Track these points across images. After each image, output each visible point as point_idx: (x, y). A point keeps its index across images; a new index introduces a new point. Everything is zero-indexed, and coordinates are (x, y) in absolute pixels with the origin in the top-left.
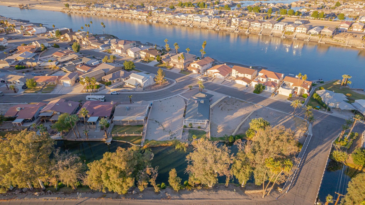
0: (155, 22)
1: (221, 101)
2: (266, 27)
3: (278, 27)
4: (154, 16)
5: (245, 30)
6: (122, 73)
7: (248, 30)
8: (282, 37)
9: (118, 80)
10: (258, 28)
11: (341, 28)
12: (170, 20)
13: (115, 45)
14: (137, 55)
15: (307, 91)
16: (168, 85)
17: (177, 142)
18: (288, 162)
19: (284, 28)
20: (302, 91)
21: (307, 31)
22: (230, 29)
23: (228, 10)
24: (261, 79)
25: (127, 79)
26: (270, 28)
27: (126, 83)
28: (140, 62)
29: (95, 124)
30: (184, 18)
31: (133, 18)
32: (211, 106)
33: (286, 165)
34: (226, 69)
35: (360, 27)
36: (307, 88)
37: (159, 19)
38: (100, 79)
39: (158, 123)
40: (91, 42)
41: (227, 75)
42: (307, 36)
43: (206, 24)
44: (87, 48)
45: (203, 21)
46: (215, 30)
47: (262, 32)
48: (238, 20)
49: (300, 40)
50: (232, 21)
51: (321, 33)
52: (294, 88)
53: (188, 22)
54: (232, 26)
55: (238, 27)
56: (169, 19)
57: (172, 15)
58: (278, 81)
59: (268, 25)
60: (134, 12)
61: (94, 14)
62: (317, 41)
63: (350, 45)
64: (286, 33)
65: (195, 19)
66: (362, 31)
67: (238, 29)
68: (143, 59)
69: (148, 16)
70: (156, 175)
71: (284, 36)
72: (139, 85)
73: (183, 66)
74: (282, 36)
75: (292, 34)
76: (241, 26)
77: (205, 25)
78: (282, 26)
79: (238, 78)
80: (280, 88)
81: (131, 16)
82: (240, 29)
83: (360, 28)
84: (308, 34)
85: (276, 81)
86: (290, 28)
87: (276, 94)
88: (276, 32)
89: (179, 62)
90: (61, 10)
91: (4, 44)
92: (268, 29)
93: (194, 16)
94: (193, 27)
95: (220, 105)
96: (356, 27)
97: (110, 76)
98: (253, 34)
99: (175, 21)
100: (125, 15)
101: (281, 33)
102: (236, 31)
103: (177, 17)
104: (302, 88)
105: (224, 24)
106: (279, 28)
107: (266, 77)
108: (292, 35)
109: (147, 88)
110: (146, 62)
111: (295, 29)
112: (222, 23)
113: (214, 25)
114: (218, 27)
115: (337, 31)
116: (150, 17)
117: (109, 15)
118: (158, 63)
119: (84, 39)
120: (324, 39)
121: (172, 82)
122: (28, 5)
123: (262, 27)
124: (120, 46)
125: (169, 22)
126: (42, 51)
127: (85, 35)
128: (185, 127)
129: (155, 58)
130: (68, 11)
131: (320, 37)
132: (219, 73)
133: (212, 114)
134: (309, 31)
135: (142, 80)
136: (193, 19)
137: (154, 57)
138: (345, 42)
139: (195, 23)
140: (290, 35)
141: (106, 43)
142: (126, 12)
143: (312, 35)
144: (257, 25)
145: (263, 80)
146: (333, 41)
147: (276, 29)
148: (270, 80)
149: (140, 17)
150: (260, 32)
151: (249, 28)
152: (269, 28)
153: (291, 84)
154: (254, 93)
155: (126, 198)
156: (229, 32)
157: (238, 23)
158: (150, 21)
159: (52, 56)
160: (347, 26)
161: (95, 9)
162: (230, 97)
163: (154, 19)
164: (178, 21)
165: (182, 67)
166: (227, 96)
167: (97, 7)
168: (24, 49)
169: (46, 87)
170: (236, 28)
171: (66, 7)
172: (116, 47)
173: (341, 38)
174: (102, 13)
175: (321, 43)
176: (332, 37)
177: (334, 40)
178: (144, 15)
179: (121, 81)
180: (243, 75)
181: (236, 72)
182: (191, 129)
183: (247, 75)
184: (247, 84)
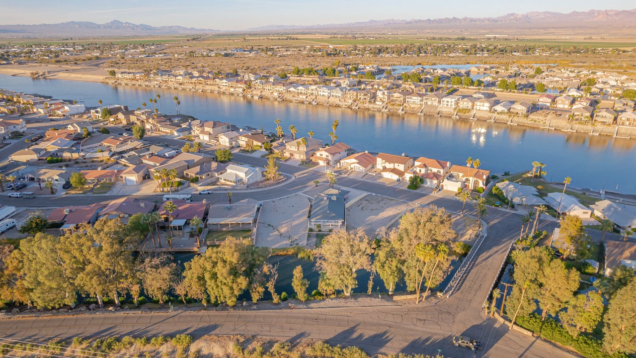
0: (256, 98)
1: (361, 199)
2: (429, 103)
3: (448, 102)
4: (255, 89)
5: (398, 107)
6: (214, 165)
7: (402, 107)
8: (454, 117)
9: (208, 175)
10: (418, 104)
11: (540, 103)
12: (280, 95)
13: (199, 128)
14: (234, 143)
15: (483, 182)
16: (283, 182)
17: (300, 249)
18: (443, 246)
19: (457, 103)
20: (476, 183)
21: (491, 108)
22: (375, 106)
23: (371, 79)
24: (418, 170)
25: (222, 173)
26: (436, 103)
27: (221, 179)
28: (239, 152)
29: (181, 229)
30: (303, 92)
31: (221, 91)
32: (347, 205)
33: (439, 251)
34: (368, 158)
35: (567, 102)
36: (482, 179)
37: (263, 93)
38: (181, 174)
39: (272, 226)
40: (159, 125)
41: (370, 166)
42: (491, 114)
43: (338, 99)
44: (153, 135)
45: (333, 96)
46: (351, 109)
47: (424, 111)
48: (386, 94)
49: (481, 121)
50: (377, 94)
51: (511, 110)
52: (464, 179)
53: (309, 98)
54: (377, 103)
55: (387, 104)
56: (280, 93)
57: (284, 86)
58: (442, 171)
59: (432, 101)
60: (223, 82)
61: (157, 86)
62: (506, 122)
63: (552, 127)
64: (459, 111)
65: (319, 93)
66: (570, 107)
67: (387, 107)
68: (243, 148)
69: (245, 88)
70: (276, 277)
71: (457, 115)
72: (239, 181)
73: (305, 156)
74: (453, 115)
75: (468, 112)
76: (391, 101)
77: (337, 101)
78: (453, 100)
79: (385, 169)
80: (446, 180)
81: (217, 89)
82: (390, 107)
83: (567, 104)
84: (492, 112)
85: (440, 172)
86: (465, 103)
87: (440, 190)
88: (444, 110)
89: (298, 150)
90: (102, 81)
91: (21, 128)
92: (432, 106)
93: (318, 88)
94: (318, 104)
95: (359, 204)
96: (560, 102)
97: (197, 169)
98: (410, 113)
99: (288, 96)
100: (208, 88)
101: (452, 111)
102: (383, 110)
103: (292, 89)
104: (476, 179)
105: (366, 99)
106: (449, 104)
107: (425, 166)
108: (469, 114)
109: (252, 185)
110: (248, 151)
111: (473, 106)
112: (362, 97)
113: (350, 101)
114: (356, 104)
115: (534, 108)
116: (249, 90)
117: (181, 88)
118: (267, 152)
119: (148, 121)
120: (516, 119)
121: (289, 178)
122: (46, 73)
123: (423, 103)
124: (207, 129)
125: (279, 97)
126: (85, 138)
127: (150, 115)
128: (311, 230)
129: (261, 147)
130: (113, 81)
131: (510, 116)
132: (358, 163)
133: (349, 215)
134: (494, 107)
135: (246, 173)
136: (318, 92)
137: (260, 144)
138: (545, 123)
139: (321, 99)
140: (467, 114)
141: (185, 126)
142: (209, 83)
143: (498, 113)
144: (416, 99)
145: (420, 171)
146: (529, 122)
147: (445, 106)
148: (431, 171)
149: (232, 90)
150: (421, 110)
151: (403, 104)
152: (434, 104)
153: (461, 175)
154: (408, 190)
155: (235, 309)
156: (374, 111)
157: (386, 97)
158: (249, 96)
159: (100, 146)
160: (548, 101)
161: (159, 78)
162: (374, 194)
163: (254, 92)
164: (294, 96)
165: (303, 157)
166: (369, 193)
167: (162, 75)
168: (57, 135)
169: (98, 186)
170: (383, 105)
171: (111, 75)
172: (201, 131)
173: (539, 117)
174: (170, 84)
175: (512, 124)
176: (527, 116)
177: (529, 120)
178: (239, 87)
179: (212, 177)
180: (392, 164)
181: (382, 161)
182: (320, 232)
183: (398, 166)
184: (398, 178)
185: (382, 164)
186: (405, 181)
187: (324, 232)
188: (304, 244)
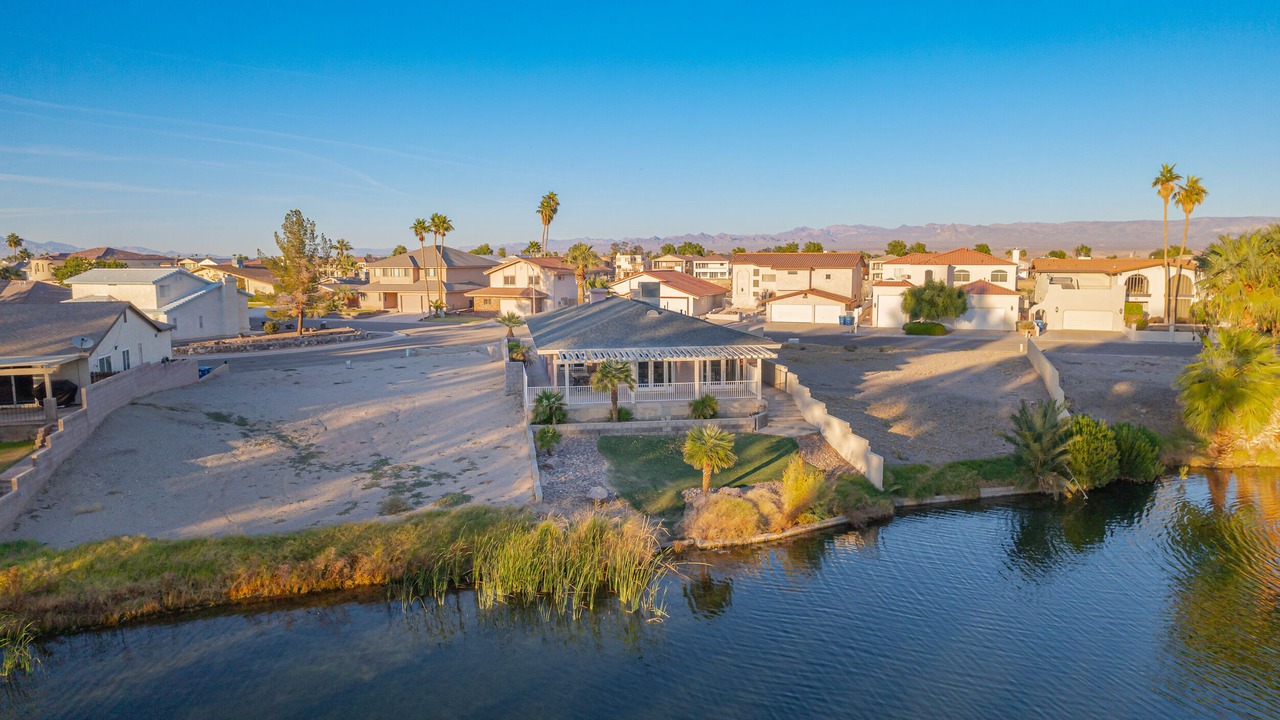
20: (1175, 289)
34: (692, 282)
39: (241, 422)
41: (707, 300)
58: (1011, 271)
73: (444, 294)
89: (417, 279)
109: (192, 343)
121: (377, 336)
135: (161, 286)
145: (929, 276)
165: (438, 296)
180: (804, 275)
181: (756, 273)
182: (627, 425)
183: (828, 277)
184: (844, 314)
185: (756, 284)
186: (874, 325)
187: (654, 424)
188: (518, 492)
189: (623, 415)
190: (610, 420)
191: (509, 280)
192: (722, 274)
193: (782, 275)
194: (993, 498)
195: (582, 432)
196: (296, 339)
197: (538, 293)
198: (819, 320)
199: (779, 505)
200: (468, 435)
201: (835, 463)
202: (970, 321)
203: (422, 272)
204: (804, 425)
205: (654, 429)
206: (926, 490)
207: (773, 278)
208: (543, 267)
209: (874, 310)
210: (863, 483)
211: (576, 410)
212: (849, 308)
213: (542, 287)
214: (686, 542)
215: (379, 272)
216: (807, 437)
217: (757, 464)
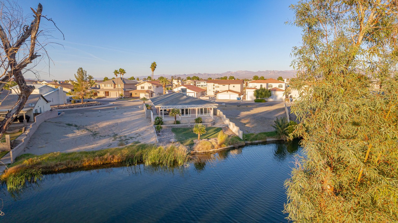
39: (76, 126)
48: (180, 81)
50: (173, 82)
58: (284, 85)
85: (282, 87)
145: (261, 86)
154: (256, 103)
165: (121, 93)
180: (227, 86)
181: (214, 85)
182: (179, 125)
183: (234, 86)
184: (238, 97)
185: (214, 88)
186: (246, 100)
187: (186, 125)
188: (152, 141)
189: (178, 122)
190: (174, 124)
191: (142, 88)
192: (205, 85)
193: (221, 86)
194: (270, 141)
195: (167, 127)
196: (81, 105)
197: (151, 91)
198: (231, 99)
199: (217, 143)
200: (137, 128)
201: (231, 133)
202: (272, 99)
203: (116, 86)
204: (224, 124)
205: (186, 126)
206: (253, 139)
207: (218, 87)
208: (152, 84)
209: (246, 96)
210: (238, 138)
211: (166, 121)
212: (240, 95)
213: (152, 90)
214: (194, 152)
215: (103, 85)
216: (225, 127)
217: (212, 134)
